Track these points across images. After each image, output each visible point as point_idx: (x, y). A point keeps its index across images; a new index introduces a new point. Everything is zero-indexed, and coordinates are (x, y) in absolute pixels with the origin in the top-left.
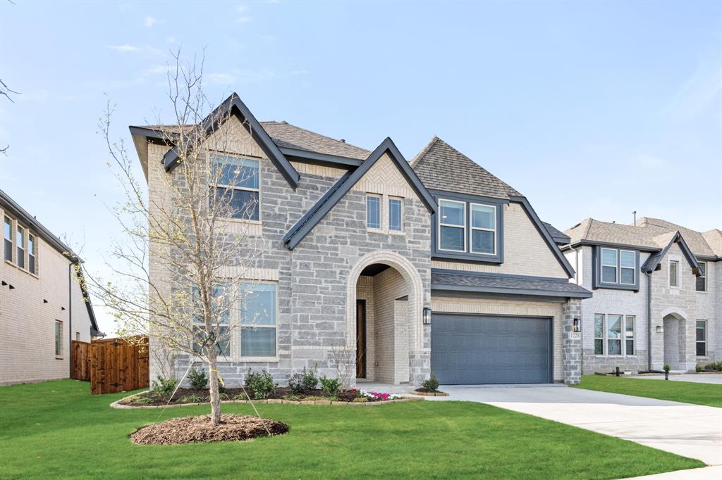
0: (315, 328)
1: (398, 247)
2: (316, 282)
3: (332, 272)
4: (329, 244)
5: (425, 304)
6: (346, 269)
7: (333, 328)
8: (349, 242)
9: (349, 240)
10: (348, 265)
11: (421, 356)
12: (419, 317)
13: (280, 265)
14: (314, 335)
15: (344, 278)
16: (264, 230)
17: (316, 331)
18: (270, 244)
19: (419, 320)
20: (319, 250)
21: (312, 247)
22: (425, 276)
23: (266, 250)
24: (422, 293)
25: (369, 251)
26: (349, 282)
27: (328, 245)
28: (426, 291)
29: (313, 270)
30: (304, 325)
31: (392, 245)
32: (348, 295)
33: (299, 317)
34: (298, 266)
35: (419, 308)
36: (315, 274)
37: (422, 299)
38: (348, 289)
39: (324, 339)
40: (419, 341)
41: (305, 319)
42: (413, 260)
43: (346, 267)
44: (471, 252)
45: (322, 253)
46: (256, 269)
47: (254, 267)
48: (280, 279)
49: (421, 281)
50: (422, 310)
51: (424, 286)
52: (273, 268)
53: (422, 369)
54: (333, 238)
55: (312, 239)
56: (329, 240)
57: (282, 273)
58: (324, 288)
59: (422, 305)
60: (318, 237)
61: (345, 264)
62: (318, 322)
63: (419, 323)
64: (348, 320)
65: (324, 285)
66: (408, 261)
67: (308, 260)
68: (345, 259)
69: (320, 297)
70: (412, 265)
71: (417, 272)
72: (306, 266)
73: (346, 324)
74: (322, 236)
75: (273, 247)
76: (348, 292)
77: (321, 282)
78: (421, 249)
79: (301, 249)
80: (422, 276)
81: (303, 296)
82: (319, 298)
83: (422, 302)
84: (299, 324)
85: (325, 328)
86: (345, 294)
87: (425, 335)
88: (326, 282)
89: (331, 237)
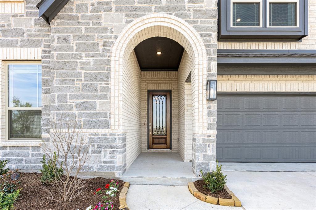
0: (75, 109)
1: (174, 9)
2: (75, 57)
3: (94, 44)
4: (91, 12)
5: (209, 75)
6: (110, 40)
7: (95, 108)
8: (113, 9)
9: (113, 6)
10: (113, 35)
11: (204, 140)
12: (201, 92)
13: (44, 43)
14: (74, 116)
15: (109, 50)
16: (27, 8)
17: (76, 112)
18: (33, 22)
19: (201, 95)
20: (80, 21)
21: (71, 18)
22: (210, 41)
23: (29, 28)
24: (206, 62)
25: (137, 16)
26: (113, 55)
27: (89, 14)
28: (210, 59)
29: (73, 43)
30: (62, 106)
31: (167, 7)
32: (113, 70)
33: (56, 97)
34: (56, 40)
35: (201, 81)
36: (75, 48)
37: (205, 70)
38: (113, 62)
39: (84, 121)
40: (201, 121)
41: (63, 99)
42: (194, 22)
43: (111, 38)
44: (268, 26)
45: (82, 24)
46: (19, 49)
47: (16, 47)
48: (43, 57)
49: (204, 47)
50: (205, 83)
51: (208, 54)
52: (36, 46)
53: (204, 156)
54: (96, 5)
55: (72, 9)
56: (90, 8)
57: (45, 51)
58: (84, 63)
59: (205, 76)
60: (78, 5)
61: (109, 34)
62: (78, 101)
63: (201, 99)
64: (112, 98)
65: (85, 59)
66: (186, 24)
67: (67, 32)
68: (109, 28)
69: (80, 73)
70: (192, 29)
71: (199, 37)
72: (65, 39)
73: (110, 103)
74: (82, 5)
75: (36, 24)
76: (112, 66)
77: (81, 57)
78: (204, 9)
79: (59, 21)
80: (205, 41)
81: (61, 74)
82: (79, 75)
83: (205, 72)
84: (56, 104)
85: (86, 108)
86: (109, 69)
87: (210, 114)
88: (87, 56)
89: (93, 5)
